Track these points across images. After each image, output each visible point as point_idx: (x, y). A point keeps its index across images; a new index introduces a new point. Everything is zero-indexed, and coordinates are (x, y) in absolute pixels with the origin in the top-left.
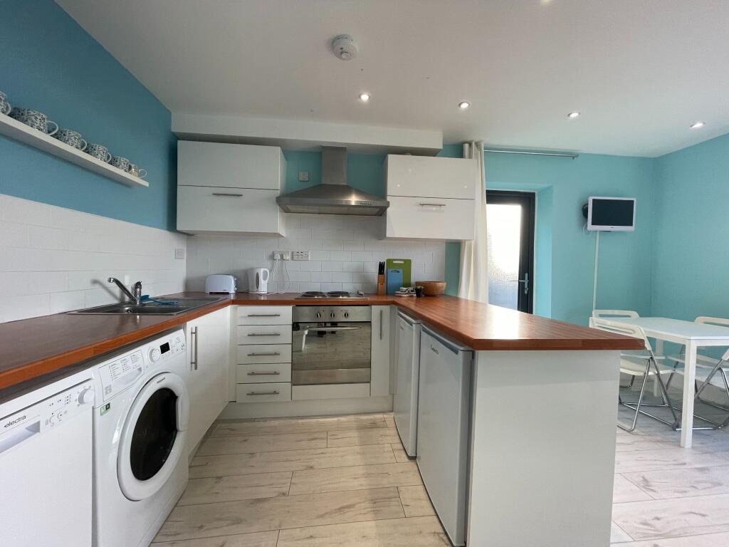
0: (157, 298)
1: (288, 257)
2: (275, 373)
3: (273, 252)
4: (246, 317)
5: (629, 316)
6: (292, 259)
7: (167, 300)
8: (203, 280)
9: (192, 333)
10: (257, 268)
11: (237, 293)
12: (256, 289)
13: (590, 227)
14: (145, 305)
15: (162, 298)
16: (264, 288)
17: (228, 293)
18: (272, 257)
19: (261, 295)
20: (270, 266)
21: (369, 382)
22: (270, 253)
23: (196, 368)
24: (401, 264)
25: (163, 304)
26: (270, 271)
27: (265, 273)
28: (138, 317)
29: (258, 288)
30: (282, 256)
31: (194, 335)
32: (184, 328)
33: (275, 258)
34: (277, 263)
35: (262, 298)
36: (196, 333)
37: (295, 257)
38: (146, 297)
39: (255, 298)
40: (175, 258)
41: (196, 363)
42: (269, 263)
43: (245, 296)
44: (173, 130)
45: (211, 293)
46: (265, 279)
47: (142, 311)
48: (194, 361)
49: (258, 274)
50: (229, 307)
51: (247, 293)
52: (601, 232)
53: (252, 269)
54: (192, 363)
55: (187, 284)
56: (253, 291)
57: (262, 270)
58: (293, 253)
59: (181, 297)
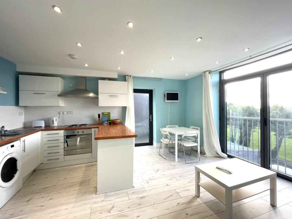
0: (11, 130)
1: (65, 113)
2: (58, 152)
3: (60, 112)
4: (46, 135)
5: (176, 127)
6: (67, 113)
7: (15, 131)
8: (31, 122)
9: (23, 141)
10: (53, 117)
11: (46, 126)
12: (52, 125)
13: (166, 101)
14: (6, 133)
15: (13, 130)
16: (56, 124)
17: (41, 127)
18: (59, 113)
19: (54, 127)
20: (58, 117)
21: (92, 153)
22: (59, 112)
23: (25, 152)
24: (107, 114)
25: (13, 132)
26: (59, 118)
27: (56, 119)
28: (3, 138)
29: (53, 124)
30: (63, 113)
31: (24, 142)
32: (20, 140)
33: (60, 113)
34: (61, 115)
35: (55, 128)
36: (24, 141)
37: (68, 113)
38: (6, 131)
39: (52, 128)
40: (19, 115)
41: (25, 150)
42: (58, 115)
43: (48, 127)
44: (17, 71)
45: (34, 127)
46: (56, 121)
47: (5, 135)
48: (24, 150)
49: (53, 119)
50: (40, 132)
51: (49, 126)
52: (170, 102)
53: (51, 118)
54: (23, 150)
55: (25, 124)
56: (51, 125)
57: (55, 118)
58: (67, 112)
59: (22, 129)
